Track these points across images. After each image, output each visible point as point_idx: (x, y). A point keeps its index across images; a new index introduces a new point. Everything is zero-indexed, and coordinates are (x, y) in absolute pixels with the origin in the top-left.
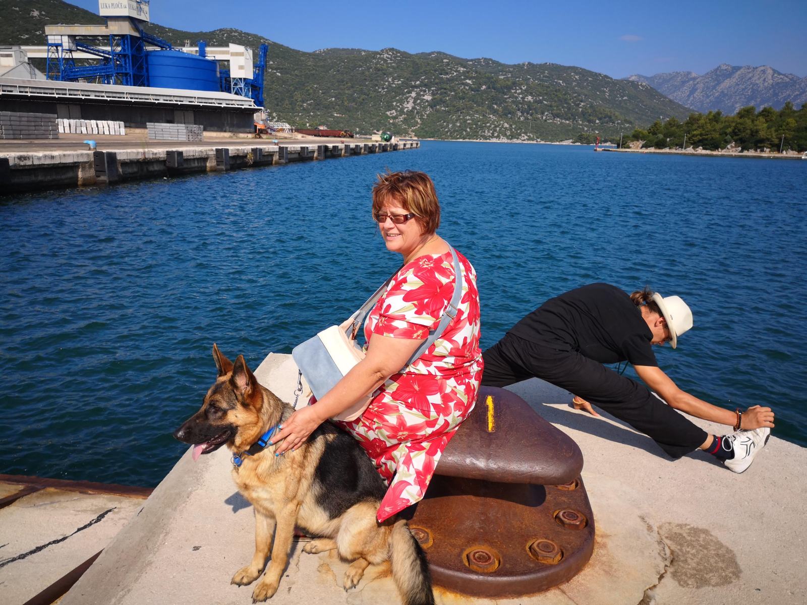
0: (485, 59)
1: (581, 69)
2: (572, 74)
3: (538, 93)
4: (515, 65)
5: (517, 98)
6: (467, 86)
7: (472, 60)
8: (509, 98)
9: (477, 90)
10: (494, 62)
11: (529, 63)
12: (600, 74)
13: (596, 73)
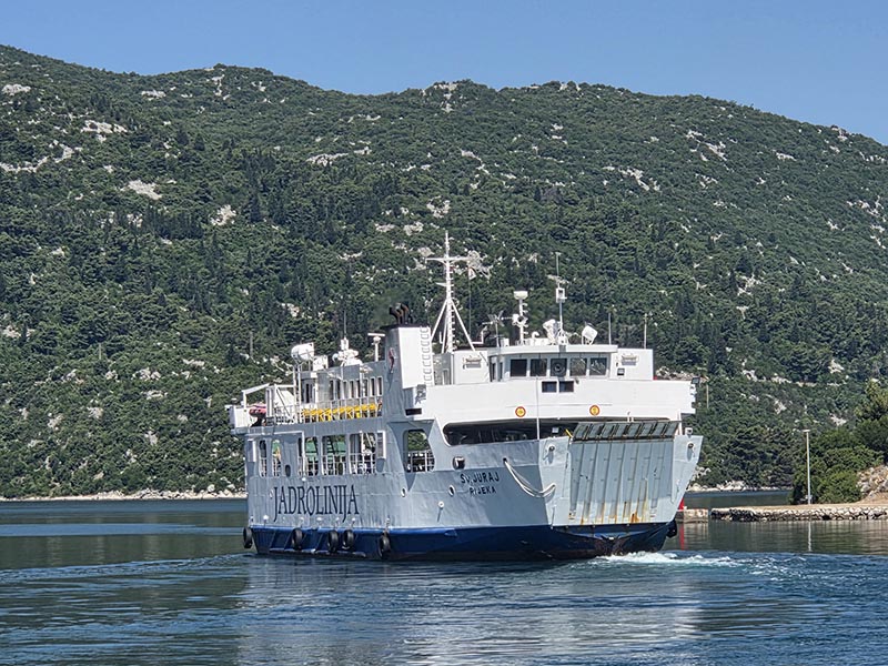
0: (232, 72)
1: (731, 106)
2: (690, 134)
3: (516, 234)
4: (390, 98)
5: (404, 261)
6: (135, 210)
7: (160, 82)
8: (367, 261)
9: (191, 228)
10: (279, 85)
11: (466, 88)
12: (830, 133)
13: (809, 129)
